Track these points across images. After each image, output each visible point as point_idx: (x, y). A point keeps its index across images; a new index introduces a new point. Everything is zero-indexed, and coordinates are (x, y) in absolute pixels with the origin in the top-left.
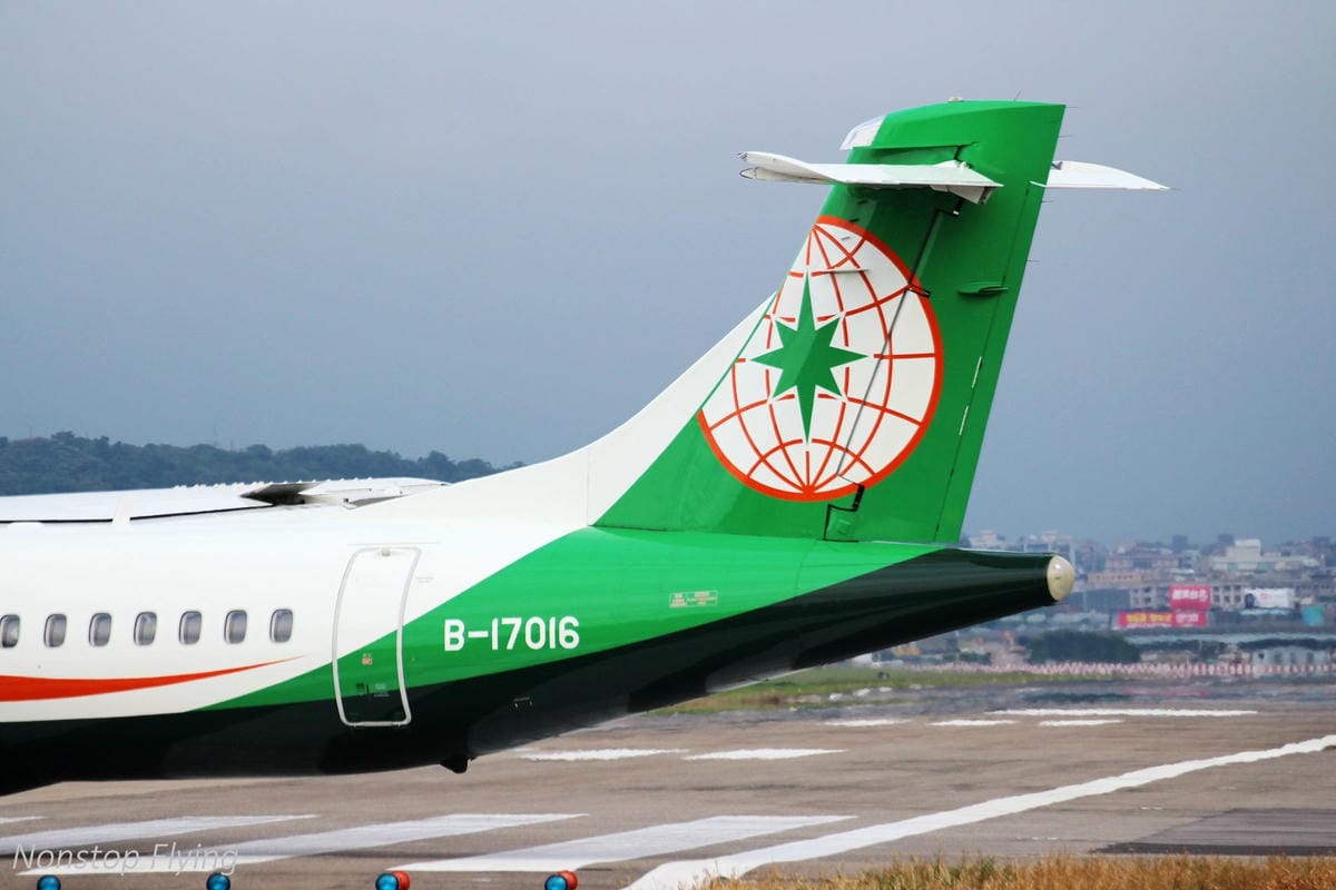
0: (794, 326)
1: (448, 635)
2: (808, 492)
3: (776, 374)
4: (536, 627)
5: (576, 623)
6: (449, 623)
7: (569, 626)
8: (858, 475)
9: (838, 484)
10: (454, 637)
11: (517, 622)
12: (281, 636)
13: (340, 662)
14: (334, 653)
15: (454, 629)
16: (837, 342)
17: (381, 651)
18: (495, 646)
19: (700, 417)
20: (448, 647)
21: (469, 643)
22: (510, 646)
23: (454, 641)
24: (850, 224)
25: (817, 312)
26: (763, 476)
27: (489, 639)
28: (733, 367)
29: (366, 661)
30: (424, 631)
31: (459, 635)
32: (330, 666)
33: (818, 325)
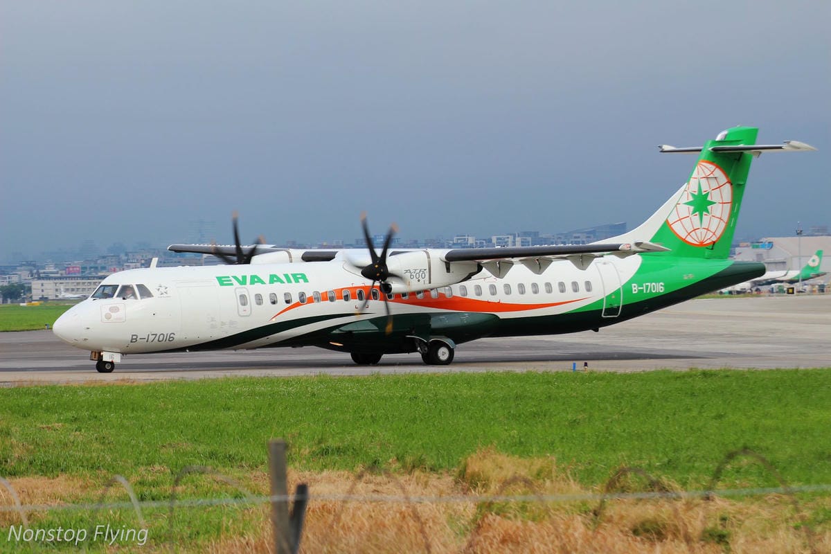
0: (696, 194)
1: (634, 289)
2: (702, 244)
3: (692, 208)
4: (654, 286)
5: (663, 284)
6: (633, 285)
7: (662, 285)
8: (714, 239)
9: (709, 241)
10: (635, 289)
11: (649, 284)
12: (589, 290)
13: (606, 297)
14: (605, 294)
15: (635, 287)
16: (709, 199)
17: (617, 293)
18: (645, 292)
19: (667, 221)
20: (634, 292)
21: (639, 290)
22: (648, 292)
23: (635, 290)
24: (712, 163)
25: (703, 190)
26: (689, 239)
27: (643, 290)
28: (676, 206)
29: (613, 297)
30: (627, 288)
31: (636, 288)
32: (603, 299)
33: (704, 193)
